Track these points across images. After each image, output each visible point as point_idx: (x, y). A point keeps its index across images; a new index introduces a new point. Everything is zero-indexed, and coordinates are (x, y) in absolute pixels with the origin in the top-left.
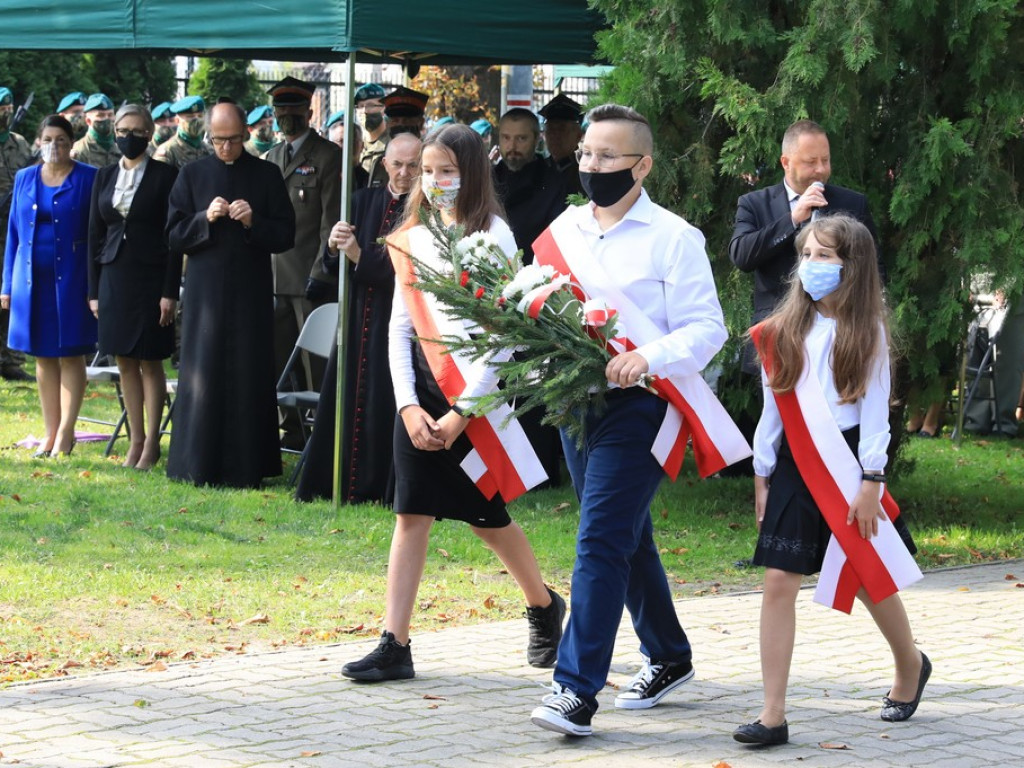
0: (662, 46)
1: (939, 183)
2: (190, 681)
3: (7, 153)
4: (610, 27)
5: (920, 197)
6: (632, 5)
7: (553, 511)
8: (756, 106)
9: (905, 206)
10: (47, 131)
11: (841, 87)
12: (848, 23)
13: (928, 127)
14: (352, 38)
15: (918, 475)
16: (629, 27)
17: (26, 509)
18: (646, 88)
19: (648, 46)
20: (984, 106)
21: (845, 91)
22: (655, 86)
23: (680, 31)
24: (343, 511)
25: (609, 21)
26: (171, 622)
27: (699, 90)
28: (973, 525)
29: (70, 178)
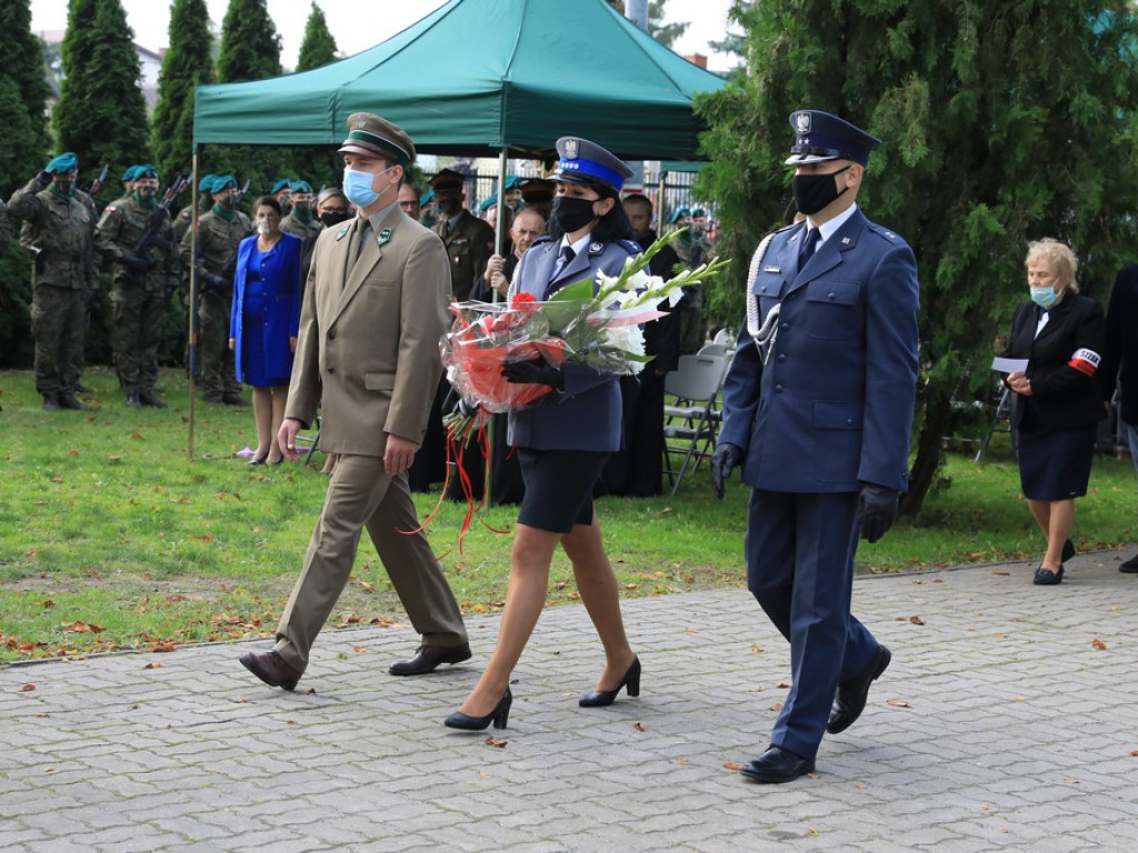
0: (752, 144)
1: (976, 256)
2: (378, 641)
3: (232, 228)
4: (710, 129)
5: (961, 268)
6: (729, 112)
7: (658, 513)
9: (949, 275)
10: (261, 209)
11: (897, 178)
12: (905, 126)
13: (968, 211)
14: (506, 137)
15: (954, 493)
16: (726, 129)
17: (245, 504)
18: (738, 178)
19: (741, 145)
20: (1014, 195)
21: (900, 181)
22: (746, 175)
23: (767, 132)
24: (492, 511)
25: (709, 124)
26: (359, 596)
27: (782, 180)
28: (997, 531)
29: (276, 247)
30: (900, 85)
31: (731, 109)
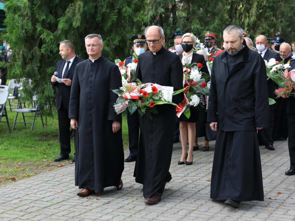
6: (16, 11)
8: (52, 37)
11: (72, 32)
12: (75, 15)
16: (16, 16)
18: (21, 33)
21: (73, 33)
22: (24, 31)
27: (36, 32)
30: (74, 3)
31: (17, 10)
